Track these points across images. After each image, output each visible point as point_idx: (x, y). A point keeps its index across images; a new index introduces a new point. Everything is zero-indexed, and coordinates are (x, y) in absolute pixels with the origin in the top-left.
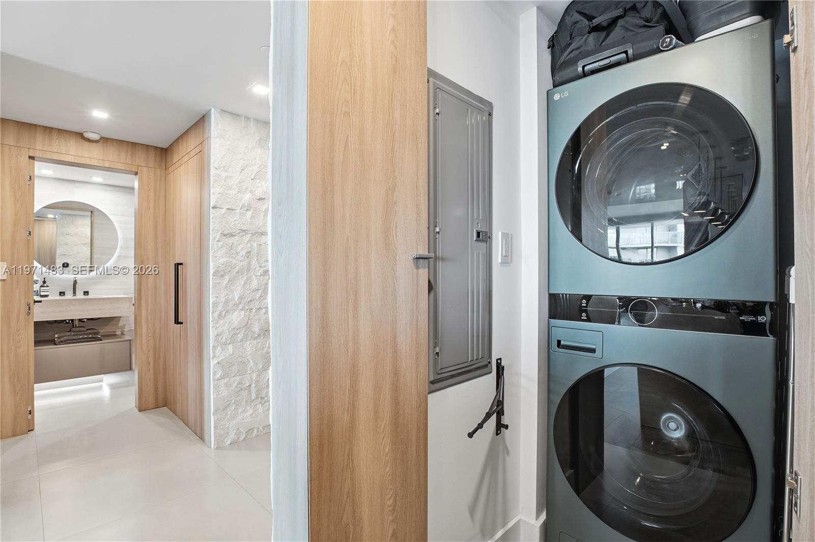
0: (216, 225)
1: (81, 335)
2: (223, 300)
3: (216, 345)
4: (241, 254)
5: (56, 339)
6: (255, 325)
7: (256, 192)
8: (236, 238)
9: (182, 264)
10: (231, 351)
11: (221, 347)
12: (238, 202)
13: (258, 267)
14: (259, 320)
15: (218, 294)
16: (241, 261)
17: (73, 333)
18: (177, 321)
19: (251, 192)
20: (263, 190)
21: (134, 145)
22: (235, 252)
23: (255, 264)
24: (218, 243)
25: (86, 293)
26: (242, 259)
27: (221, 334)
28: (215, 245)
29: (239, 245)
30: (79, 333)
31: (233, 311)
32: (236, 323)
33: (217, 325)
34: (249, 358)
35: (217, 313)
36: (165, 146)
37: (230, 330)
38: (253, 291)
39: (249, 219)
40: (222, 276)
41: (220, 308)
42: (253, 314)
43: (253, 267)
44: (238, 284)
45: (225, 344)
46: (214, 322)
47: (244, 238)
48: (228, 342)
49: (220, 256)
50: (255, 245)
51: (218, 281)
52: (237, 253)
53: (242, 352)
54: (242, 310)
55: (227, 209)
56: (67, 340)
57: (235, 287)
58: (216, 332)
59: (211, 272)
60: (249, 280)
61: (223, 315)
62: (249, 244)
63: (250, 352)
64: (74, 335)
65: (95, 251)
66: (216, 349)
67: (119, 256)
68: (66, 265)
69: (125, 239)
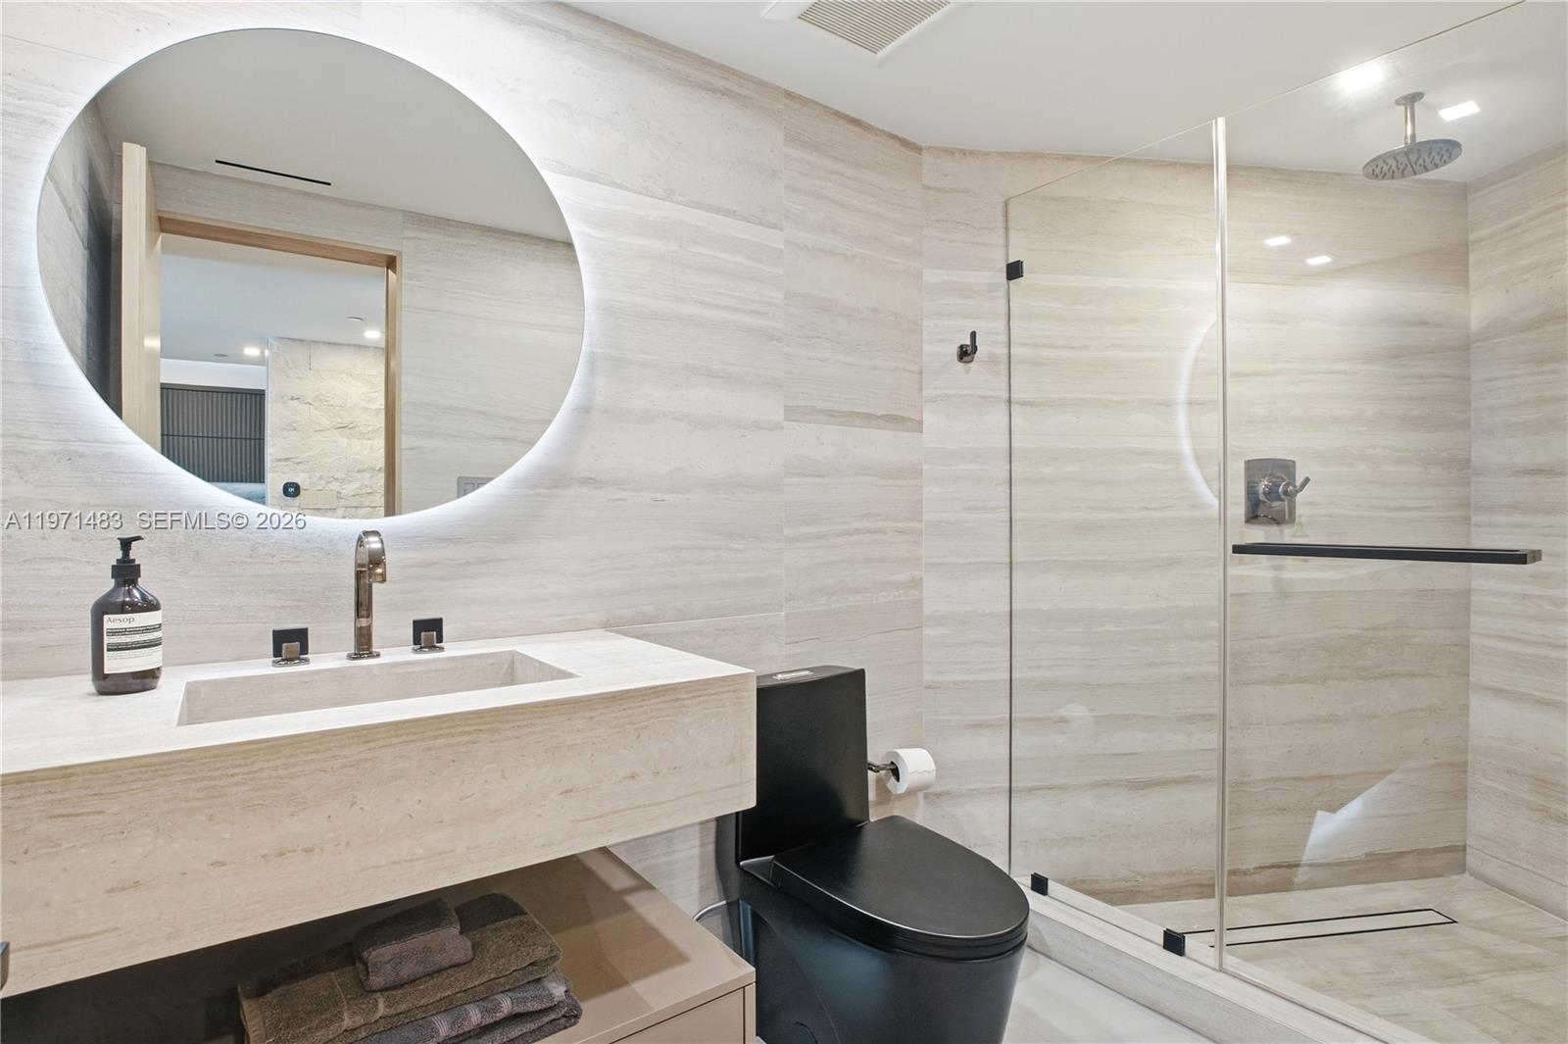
67: (584, 410)
68: (292, 490)
69: (609, 310)
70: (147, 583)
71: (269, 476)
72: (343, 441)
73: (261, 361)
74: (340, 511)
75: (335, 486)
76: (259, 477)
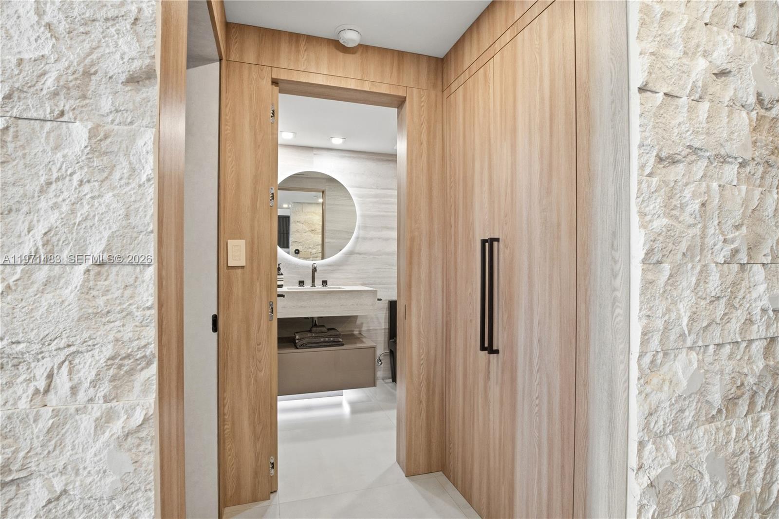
0: (647, 134)
1: (322, 337)
2: (659, 324)
3: (646, 439)
4: (689, 209)
5: (297, 341)
6: (714, 385)
7: (715, 55)
8: (681, 168)
9: (497, 240)
10: (673, 453)
11: (654, 443)
12: (685, 76)
13: (720, 244)
14: (722, 372)
15: (651, 308)
16: (690, 226)
17: (314, 335)
18: (488, 346)
19: (706, 54)
20: (728, 50)
21: (401, 55)
22: (678, 203)
23: (714, 234)
24: (650, 179)
25: (325, 283)
26: (692, 221)
27: (656, 411)
28: (644, 185)
29: (687, 184)
30: (320, 335)
31: (676, 351)
32: (685, 383)
33: (648, 389)
34: (704, 468)
35: (647, 359)
36: (440, 53)
37: (673, 401)
38: (712, 302)
39: (704, 121)
40: (659, 262)
41: (655, 343)
42: (711, 359)
43: (710, 241)
44: (684, 284)
45: (660, 435)
46: (642, 381)
47: (695, 169)
48: (668, 431)
49: (653, 212)
50: (715, 185)
51: (650, 277)
52: (683, 207)
53: (691, 455)
54: (691, 348)
55: (665, 94)
56: (308, 343)
57: (680, 291)
58: (647, 407)
59: (638, 252)
60: (704, 271)
61: (659, 361)
62: (704, 184)
63: (706, 454)
64: (315, 337)
65: (326, 234)
66: (644, 447)
67: (357, 238)
68: (297, 252)
69: (363, 216)
70: (282, 271)
71: (291, 247)
72: (312, 235)
73: (288, 208)
74: (311, 259)
75: (310, 250)
76: (288, 247)
